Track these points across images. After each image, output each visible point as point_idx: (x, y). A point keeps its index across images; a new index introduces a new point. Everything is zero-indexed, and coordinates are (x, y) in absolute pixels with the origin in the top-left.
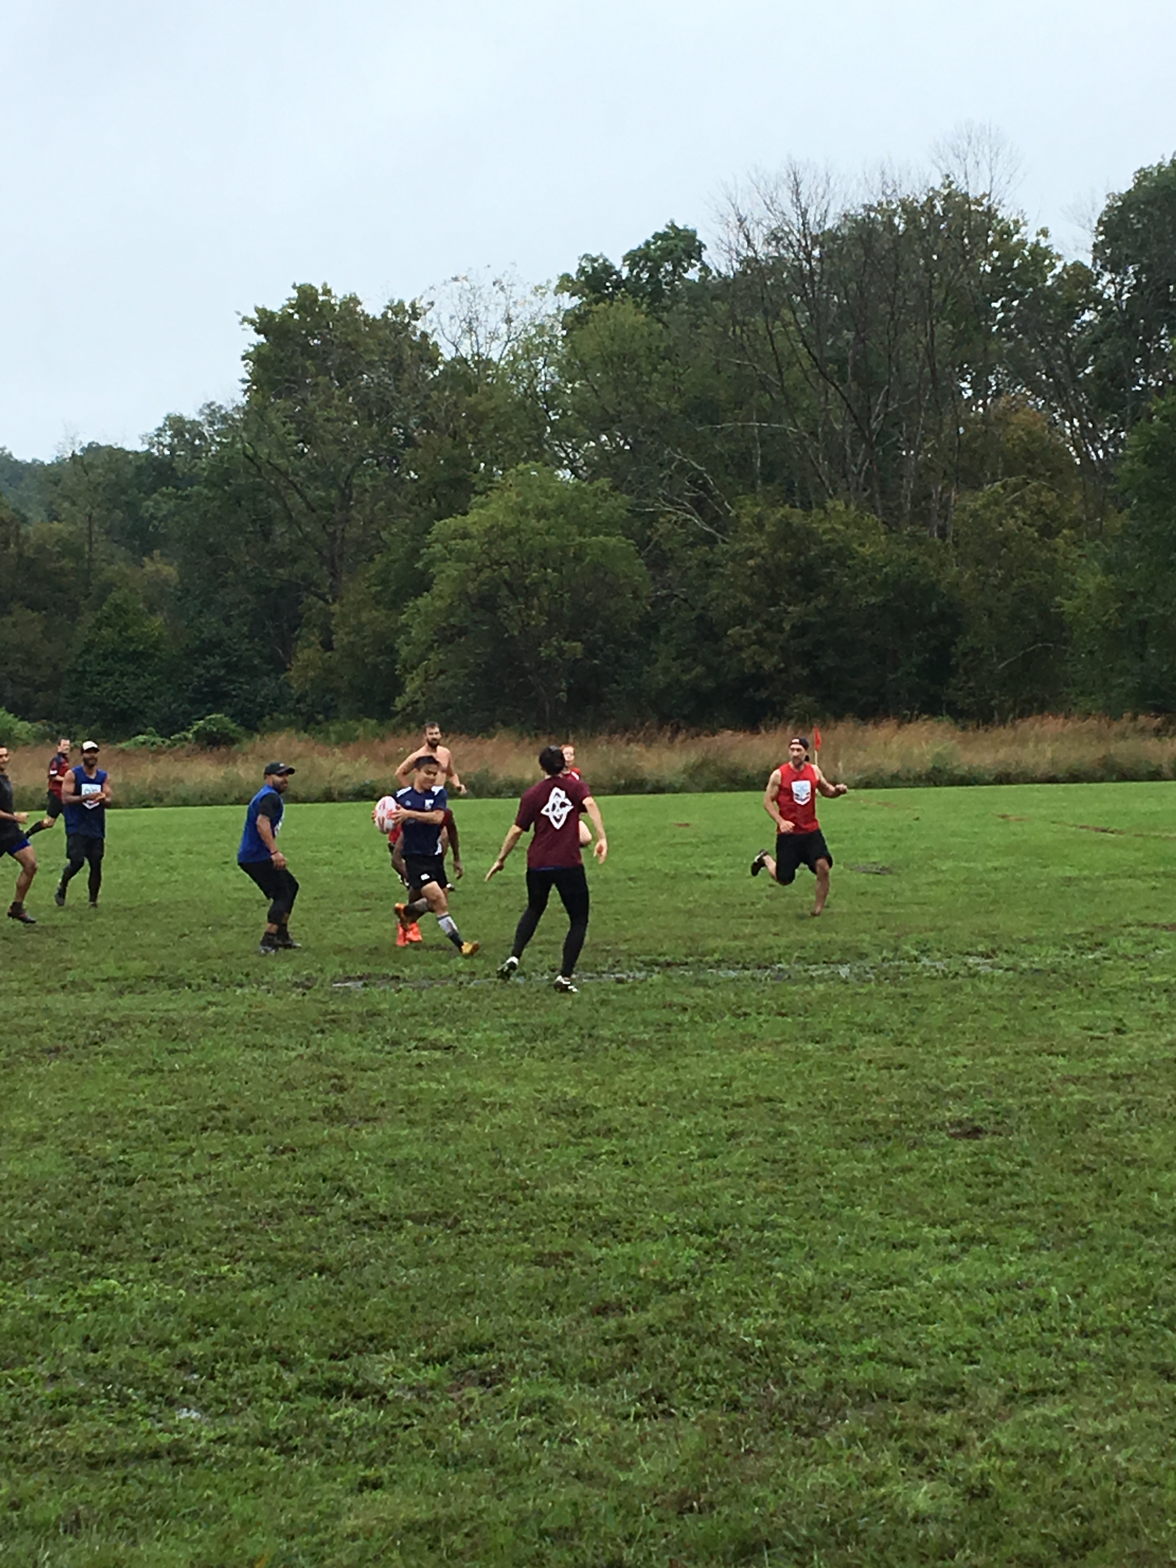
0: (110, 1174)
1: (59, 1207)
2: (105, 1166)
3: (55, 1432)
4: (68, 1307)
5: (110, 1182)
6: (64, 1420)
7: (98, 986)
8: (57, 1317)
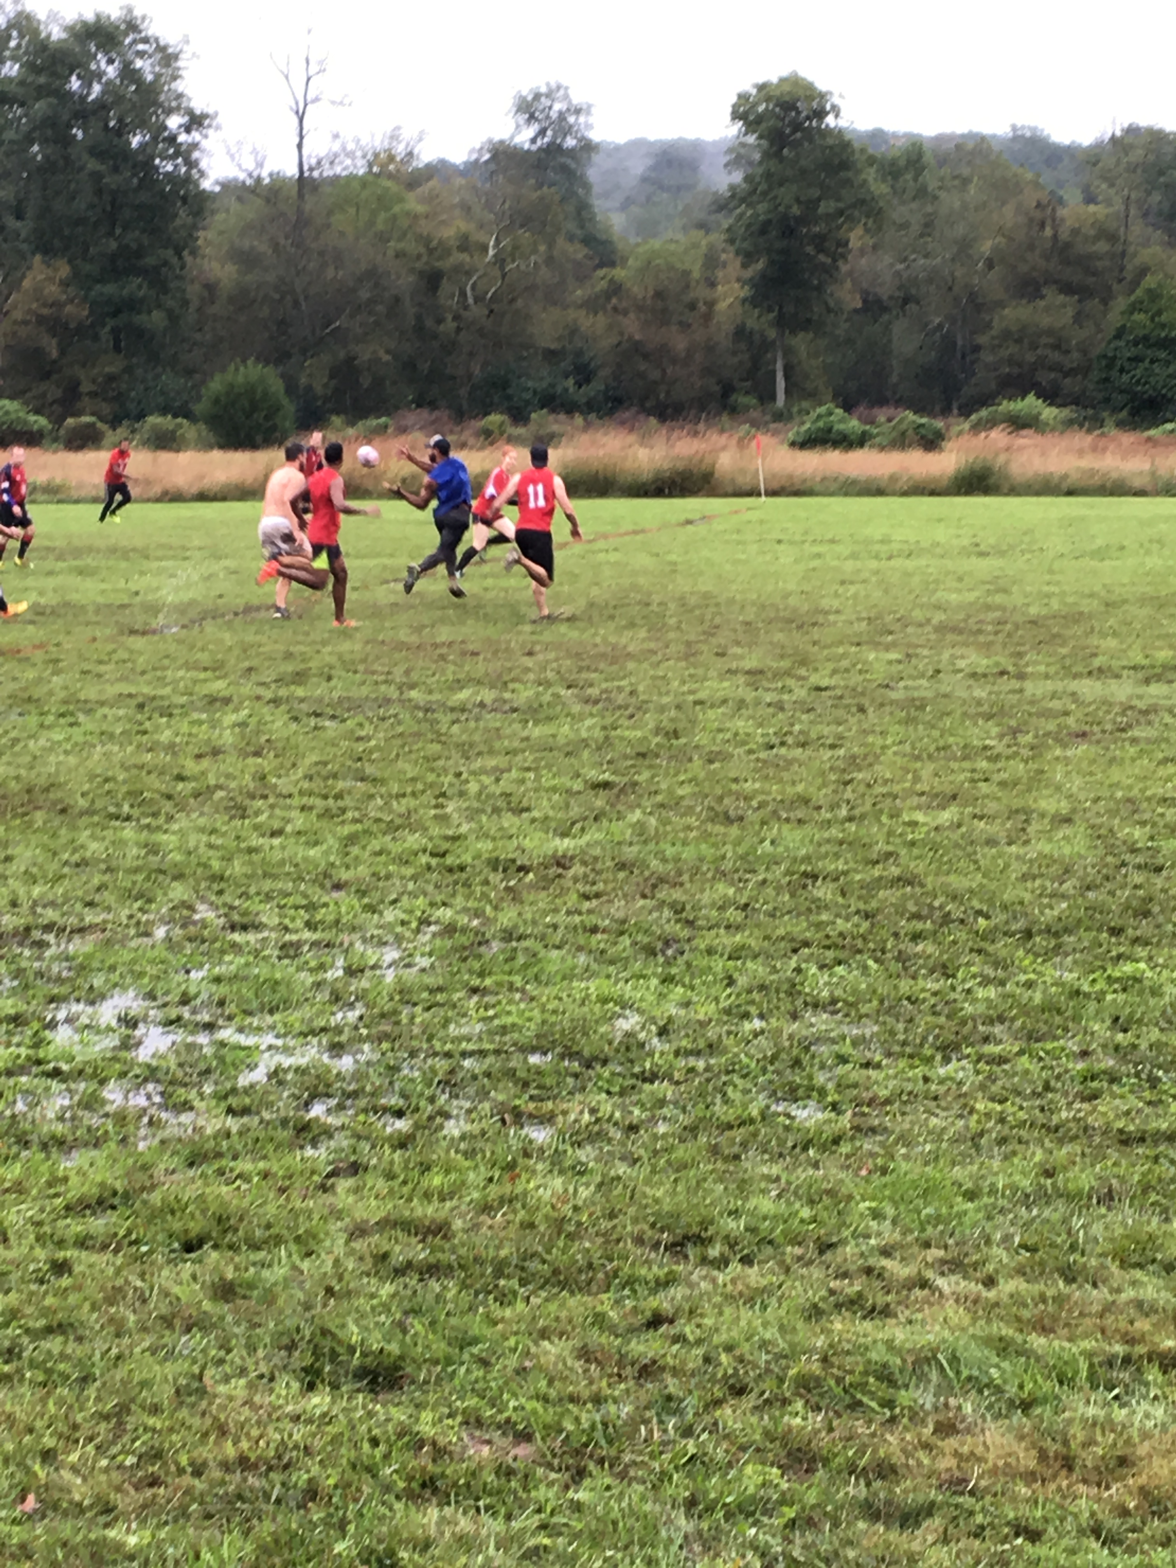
0: (1139, 860)
1: (1088, 888)
2: (1134, 851)
3: (1086, 1106)
4: (1097, 987)
5: (1139, 867)
6: (1094, 1096)
7: (1125, 673)
8: (1087, 996)
